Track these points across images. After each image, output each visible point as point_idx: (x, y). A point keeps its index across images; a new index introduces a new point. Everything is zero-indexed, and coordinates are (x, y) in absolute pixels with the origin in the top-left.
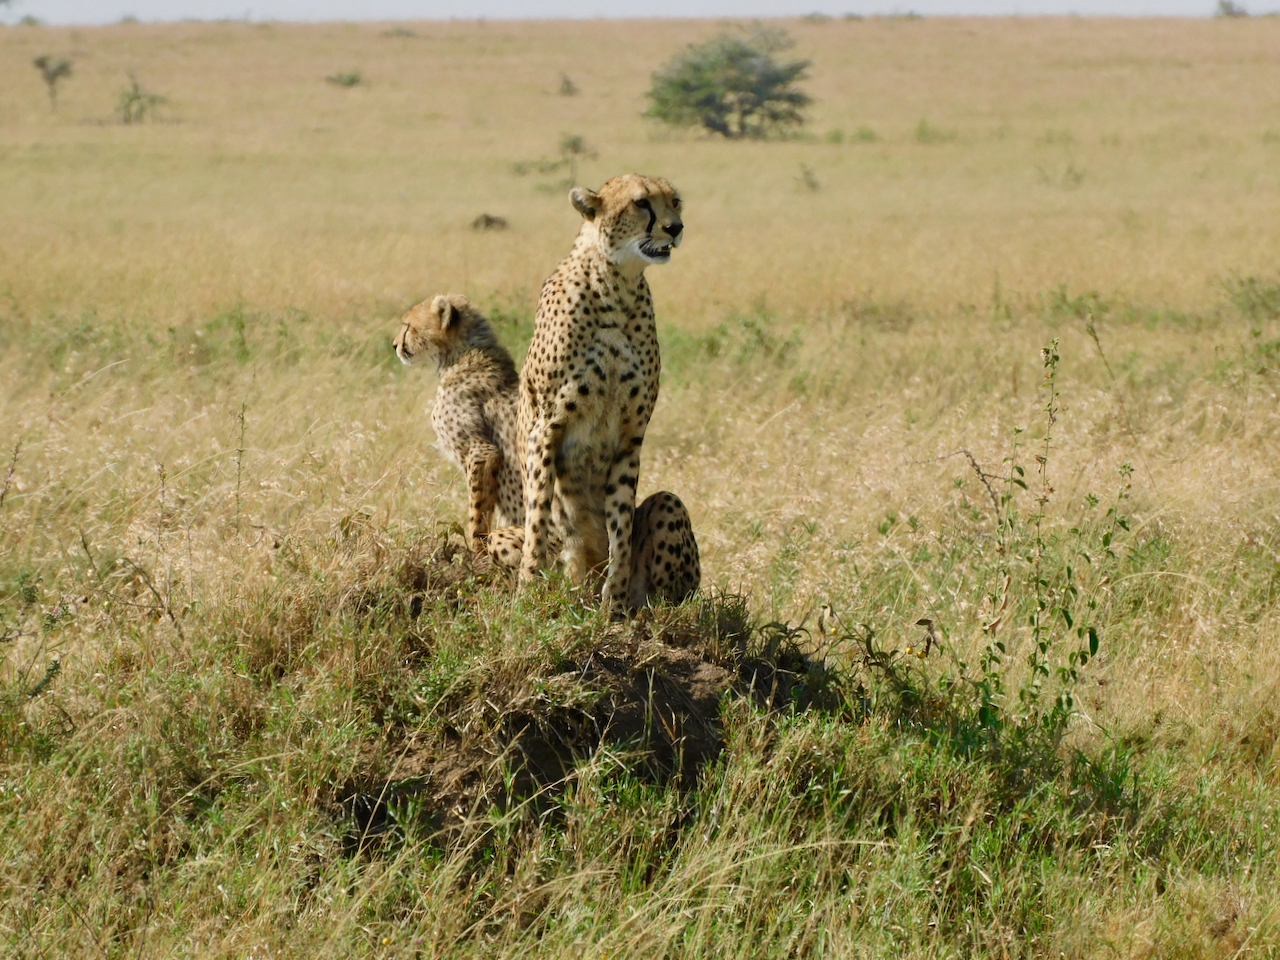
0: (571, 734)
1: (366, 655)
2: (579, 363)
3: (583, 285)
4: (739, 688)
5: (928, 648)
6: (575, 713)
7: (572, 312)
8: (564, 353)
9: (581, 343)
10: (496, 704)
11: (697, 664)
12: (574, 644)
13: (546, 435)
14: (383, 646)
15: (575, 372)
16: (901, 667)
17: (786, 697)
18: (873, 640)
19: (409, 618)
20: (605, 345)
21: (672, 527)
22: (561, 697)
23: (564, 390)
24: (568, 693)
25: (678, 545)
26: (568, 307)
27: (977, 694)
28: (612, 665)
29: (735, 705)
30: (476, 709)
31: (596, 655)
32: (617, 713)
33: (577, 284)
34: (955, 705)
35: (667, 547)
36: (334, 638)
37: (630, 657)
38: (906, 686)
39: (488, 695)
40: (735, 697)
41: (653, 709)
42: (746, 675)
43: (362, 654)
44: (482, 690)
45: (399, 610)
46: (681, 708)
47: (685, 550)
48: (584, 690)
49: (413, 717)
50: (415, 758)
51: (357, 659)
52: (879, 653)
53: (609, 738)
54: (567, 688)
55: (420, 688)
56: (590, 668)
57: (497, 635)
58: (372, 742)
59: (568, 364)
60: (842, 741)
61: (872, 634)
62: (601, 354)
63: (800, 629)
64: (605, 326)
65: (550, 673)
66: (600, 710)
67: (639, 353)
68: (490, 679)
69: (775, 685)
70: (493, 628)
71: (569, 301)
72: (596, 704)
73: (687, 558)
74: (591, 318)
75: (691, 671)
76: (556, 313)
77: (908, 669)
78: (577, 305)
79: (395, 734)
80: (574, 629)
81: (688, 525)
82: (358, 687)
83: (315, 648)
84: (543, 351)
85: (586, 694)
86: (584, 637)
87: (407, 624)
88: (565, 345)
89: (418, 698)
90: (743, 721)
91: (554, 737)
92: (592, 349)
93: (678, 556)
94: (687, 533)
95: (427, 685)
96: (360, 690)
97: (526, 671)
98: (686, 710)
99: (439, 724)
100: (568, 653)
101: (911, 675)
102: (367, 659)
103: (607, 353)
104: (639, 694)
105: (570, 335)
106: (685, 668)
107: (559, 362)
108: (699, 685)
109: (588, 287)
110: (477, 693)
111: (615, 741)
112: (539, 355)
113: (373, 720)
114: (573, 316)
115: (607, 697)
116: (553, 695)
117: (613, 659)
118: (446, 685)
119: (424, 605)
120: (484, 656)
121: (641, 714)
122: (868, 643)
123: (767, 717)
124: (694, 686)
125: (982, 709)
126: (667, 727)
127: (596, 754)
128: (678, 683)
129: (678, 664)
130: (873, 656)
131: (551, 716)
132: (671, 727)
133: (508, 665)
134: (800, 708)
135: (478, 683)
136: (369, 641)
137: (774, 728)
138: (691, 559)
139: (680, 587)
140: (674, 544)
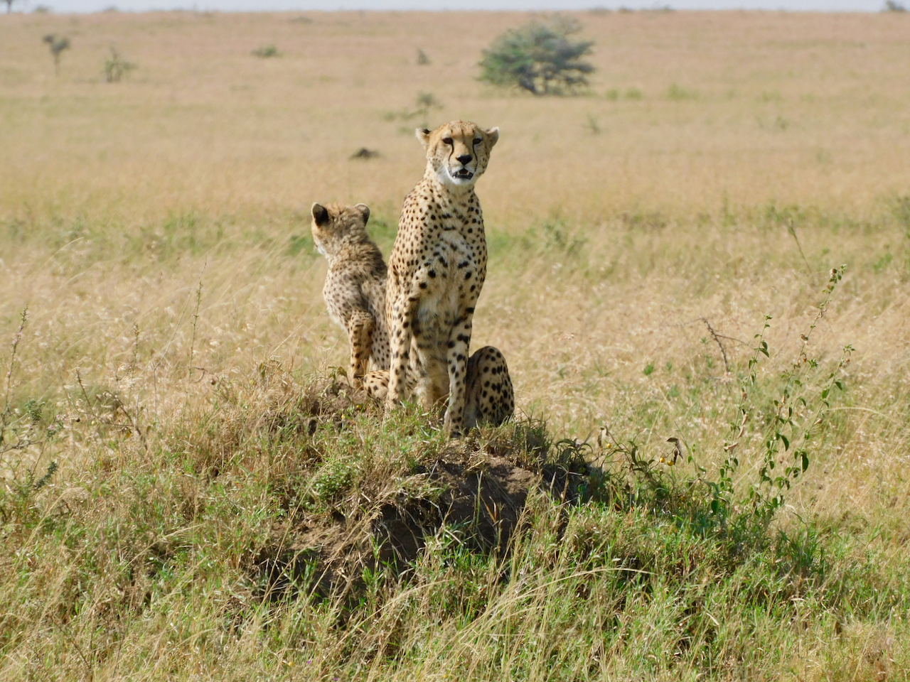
0: (422, 518)
1: (277, 461)
2: (429, 255)
3: (430, 199)
4: (542, 486)
5: (675, 458)
6: (425, 503)
7: (423, 219)
8: (419, 248)
9: (430, 241)
10: (368, 496)
11: (511, 469)
12: (424, 453)
13: (405, 306)
14: (288, 454)
15: (426, 261)
16: (656, 472)
17: (574, 493)
18: (637, 452)
19: (307, 435)
20: (446, 243)
21: (494, 371)
22: (415, 491)
23: (418, 273)
24: (420, 489)
25: (499, 384)
26: (420, 215)
27: (710, 490)
28: (450, 468)
29: (538, 498)
30: (354, 498)
31: (440, 462)
32: (455, 503)
33: (426, 198)
34: (694, 499)
35: (491, 385)
36: (254, 449)
37: (464, 463)
38: (659, 485)
39: (363, 490)
40: (538, 492)
41: (481, 500)
42: (547, 477)
43: (274, 461)
44: (359, 486)
45: (300, 430)
46: (501, 500)
47: (504, 388)
48: (431, 487)
49: (309, 505)
50: (311, 534)
51: (271, 464)
52: (641, 461)
53: (449, 520)
54: (419, 485)
55: (315, 484)
56: (435, 471)
57: (369, 447)
58: (280, 522)
59: (421, 255)
60: (613, 523)
61: (636, 448)
62: (444, 249)
63: (585, 444)
64: (447, 229)
65: (407, 474)
66: (442, 501)
67: (472, 248)
68: (364, 478)
69: (567, 483)
70: (367, 442)
71: (421, 211)
72: (440, 497)
73: (505, 393)
74: (437, 222)
75: (507, 473)
76: (412, 219)
77: (661, 473)
78: (426, 214)
79: (297, 517)
80: (424, 443)
81: (506, 370)
82: (271, 484)
83: (241, 455)
84: (404, 246)
85: (433, 489)
86: (431, 448)
87: (306, 439)
88: (419, 242)
89: (313, 491)
90: (544, 509)
91: (409, 521)
92: (437, 245)
93: (499, 392)
94: (505, 375)
95: (320, 482)
96: (273, 486)
97: (390, 472)
98: (503, 501)
99: (328, 510)
100: (420, 460)
101: (663, 477)
102: (278, 464)
103: (448, 248)
104: (470, 490)
105: (422, 235)
106: (502, 471)
107: (415, 254)
108: (513, 484)
109: (433, 201)
110: (355, 489)
111: (453, 522)
112: (401, 248)
113: (281, 507)
114: (424, 221)
115: (448, 491)
116: (409, 490)
117: (452, 464)
118: (333, 482)
119: (318, 426)
120: (360, 462)
121: (471, 504)
122: (633, 455)
123: (561, 507)
124: (509, 484)
125: (714, 501)
126: (490, 513)
127: (439, 532)
128: (498, 482)
129: (498, 468)
130: (636, 464)
131: (408, 505)
132: (493, 512)
133: (377, 468)
134: (585, 500)
135: (356, 481)
136: (279, 452)
137: (566, 514)
138: (508, 394)
139: (500, 413)
140: (496, 383)
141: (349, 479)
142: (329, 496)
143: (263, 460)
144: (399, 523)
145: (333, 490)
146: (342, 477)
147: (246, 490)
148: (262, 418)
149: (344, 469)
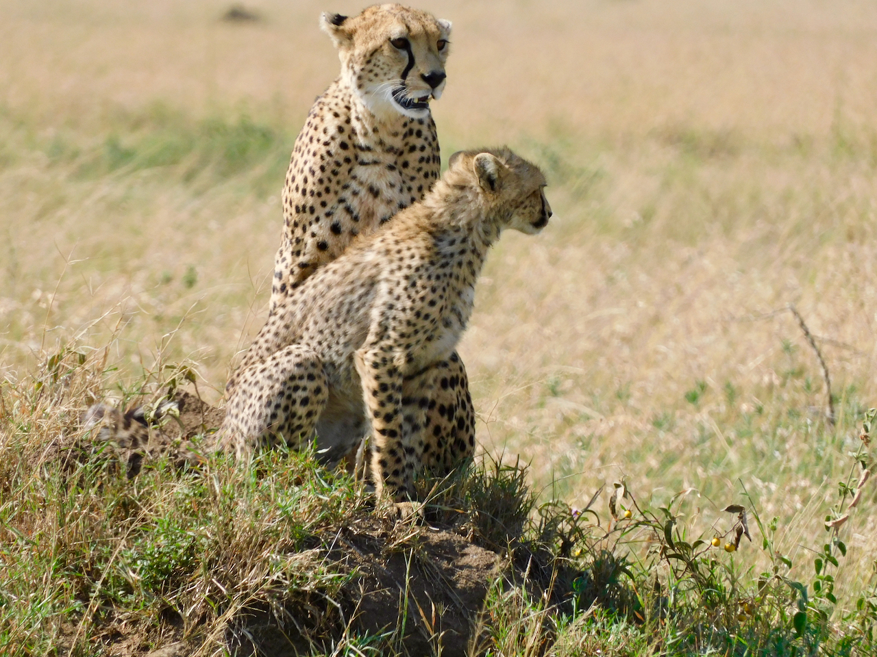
0: (310, 624)
1: (71, 521)
2: (331, 199)
3: (343, 118)
4: (511, 577)
5: (738, 540)
6: (317, 599)
7: (326, 144)
9: (334, 179)
10: (224, 585)
11: (463, 547)
12: (319, 517)
14: (92, 510)
15: (327, 209)
16: (705, 561)
17: (566, 591)
18: (674, 528)
19: (125, 479)
20: (361, 183)
21: (445, 384)
22: (301, 578)
23: (314, 227)
24: (310, 574)
26: (324, 138)
27: (794, 596)
28: (363, 543)
29: (506, 597)
30: (199, 589)
31: (345, 530)
32: (366, 600)
33: (336, 115)
34: (767, 609)
35: (437, 406)
36: (34, 498)
37: (384, 535)
38: (709, 584)
39: (215, 572)
40: (506, 587)
41: (410, 596)
42: (519, 561)
43: (67, 519)
44: (209, 567)
45: (113, 469)
46: (443, 598)
47: (459, 412)
48: (329, 572)
49: (124, 596)
50: (125, 644)
51: (62, 525)
52: (680, 543)
53: (356, 629)
54: (307, 568)
55: (134, 561)
56: (337, 545)
57: (228, 501)
58: (74, 623)
59: (319, 200)
60: (631, 645)
61: (672, 521)
63: (586, 510)
65: (288, 549)
66: (346, 596)
68: (218, 554)
69: (555, 575)
70: (225, 494)
71: (325, 131)
72: (342, 589)
73: (461, 422)
74: (349, 153)
75: (457, 554)
77: (714, 563)
78: (333, 138)
79: (102, 614)
80: (319, 499)
82: (61, 557)
83: (12, 509)
85: (330, 576)
86: (332, 508)
87: (122, 485)
88: (316, 179)
89: (131, 573)
90: (514, 617)
91: (289, 627)
92: (346, 187)
95: (143, 559)
96: (63, 561)
97: (261, 545)
98: (447, 600)
99: (155, 605)
100: (312, 527)
101: (717, 570)
102: (73, 524)
103: (363, 192)
104: (394, 580)
105: (322, 169)
106: (448, 551)
107: (308, 196)
108: (465, 572)
110: (201, 571)
111: (362, 633)
113: (77, 597)
114: (328, 148)
115: (355, 581)
116: (292, 576)
117: (365, 536)
118: (165, 559)
119: (143, 463)
120: (213, 526)
121: (395, 602)
122: (668, 531)
123: (544, 613)
124: (459, 572)
125: (798, 614)
126: (424, 619)
127: (339, 648)
128: (440, 568)
129: (440, 545)
130: (672, 547)
131: (288, 601)
132: (429, 618)
133: (239, 538)
134: (584, 605)
135: (203, 558)
136: (76, 504)
137: (551, 626)
138: (466, 423)
139: (449, 456)
140: (446, 404)
141: (192, 554)
142: (157, 582)
143: (48, 518)
144: (273, 630)
145: (166, 572)
146: (181, 551)
147: (19, 567)
148: (48, 449)
149: (183, 537)
